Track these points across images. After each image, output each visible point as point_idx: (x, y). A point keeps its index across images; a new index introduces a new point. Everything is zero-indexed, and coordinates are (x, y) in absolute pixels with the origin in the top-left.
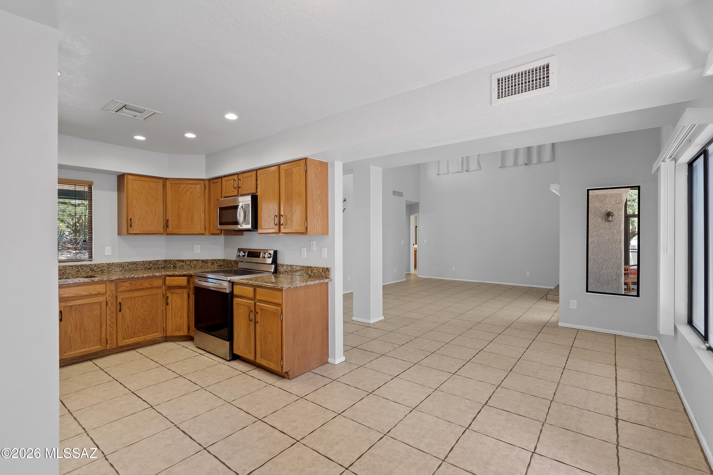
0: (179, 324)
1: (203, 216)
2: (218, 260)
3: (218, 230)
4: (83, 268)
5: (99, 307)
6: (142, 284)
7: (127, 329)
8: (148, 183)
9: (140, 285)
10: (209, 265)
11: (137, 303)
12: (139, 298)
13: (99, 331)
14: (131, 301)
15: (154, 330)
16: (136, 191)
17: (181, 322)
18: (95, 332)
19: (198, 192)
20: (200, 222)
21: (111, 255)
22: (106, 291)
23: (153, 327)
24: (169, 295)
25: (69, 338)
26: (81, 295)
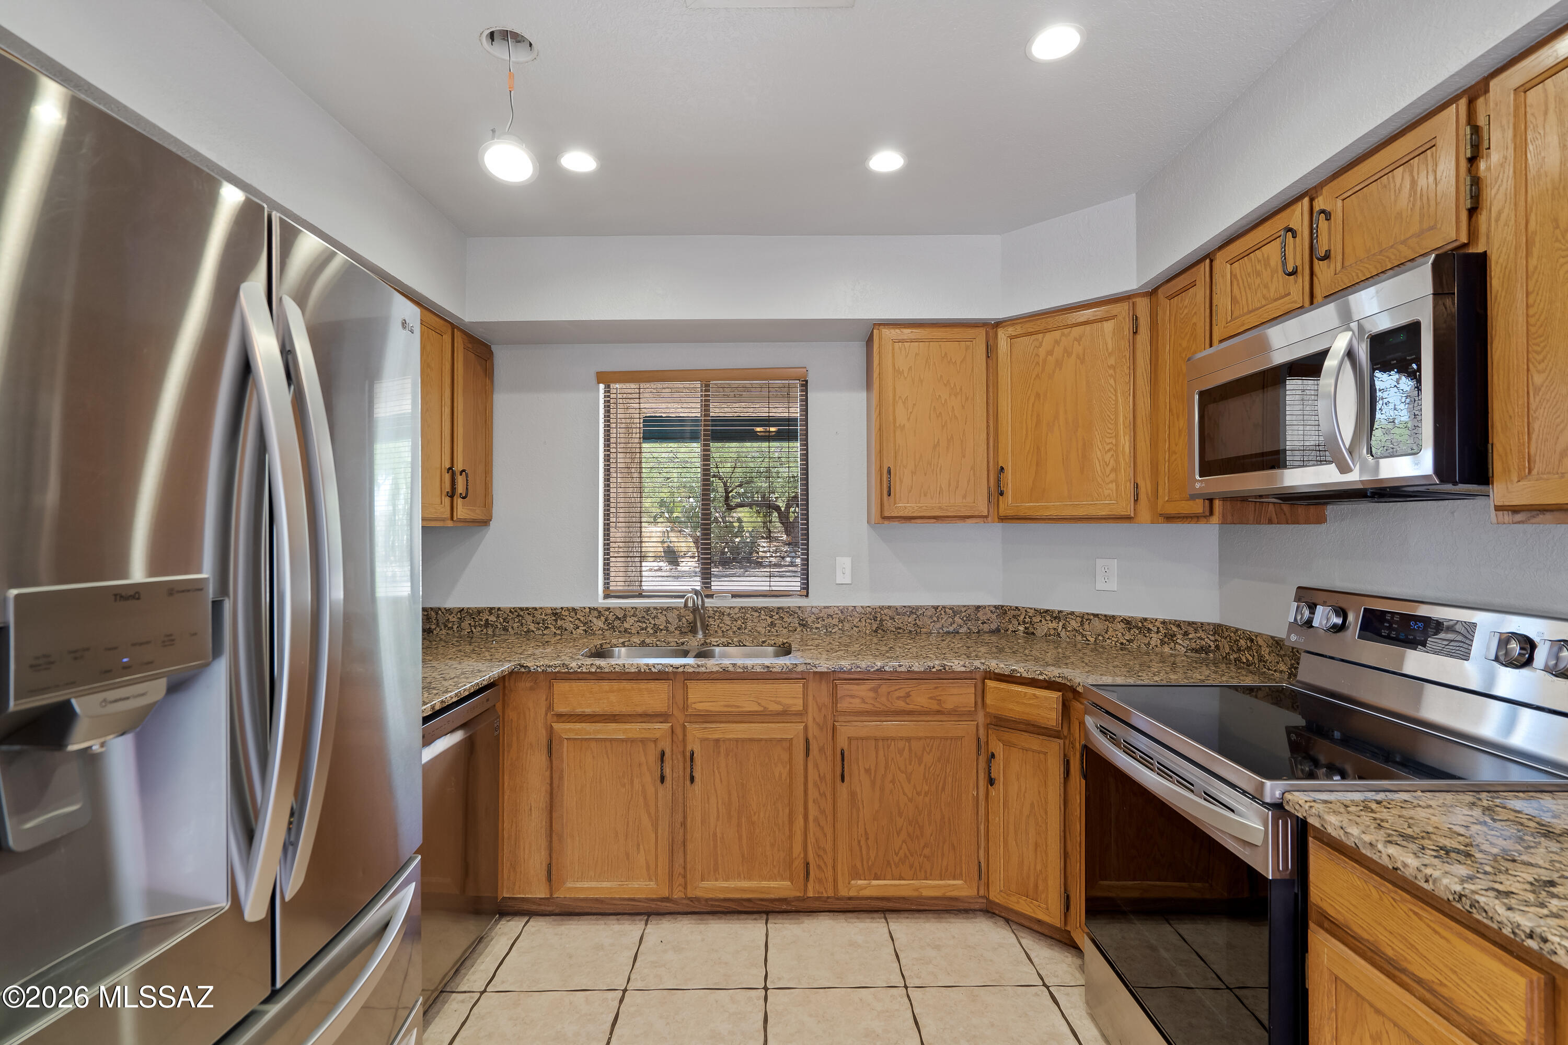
0: (1029, 869)
1: (1125, 443)
2: (1190, 624)
3: (1193, 497)
4: (783, 618)
5: (785, 756)
6: (908, 695)
7: (863, 843)
8: (940, 346)
9: (904, 697)
10: (1153, 643)
11: (893, 759)
12: (901, 744)
13: (787, 833)
14: (877, 748)
15: (947, 865)
16: (906, 375)
17: (1039, 867)
18: (777, 832)
19: (1107, 350)
20: (1114, 470)
21: (850, 583)
22: (805, 705)
23: (943, 855)
24: (998, 748)
25: (711, 839)
26: (741, 710)
